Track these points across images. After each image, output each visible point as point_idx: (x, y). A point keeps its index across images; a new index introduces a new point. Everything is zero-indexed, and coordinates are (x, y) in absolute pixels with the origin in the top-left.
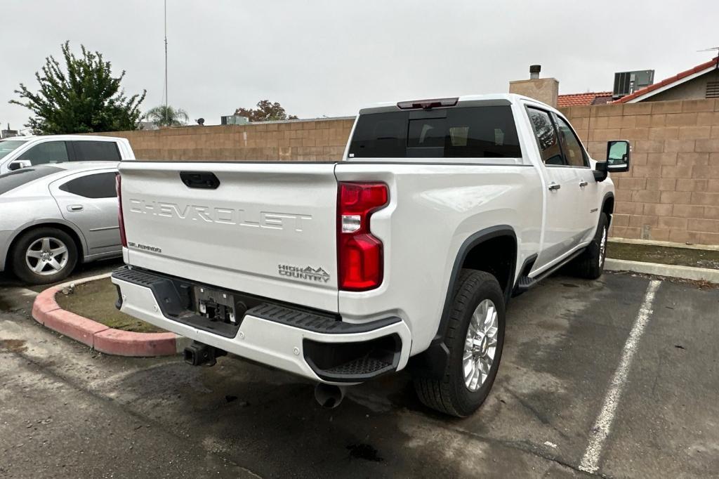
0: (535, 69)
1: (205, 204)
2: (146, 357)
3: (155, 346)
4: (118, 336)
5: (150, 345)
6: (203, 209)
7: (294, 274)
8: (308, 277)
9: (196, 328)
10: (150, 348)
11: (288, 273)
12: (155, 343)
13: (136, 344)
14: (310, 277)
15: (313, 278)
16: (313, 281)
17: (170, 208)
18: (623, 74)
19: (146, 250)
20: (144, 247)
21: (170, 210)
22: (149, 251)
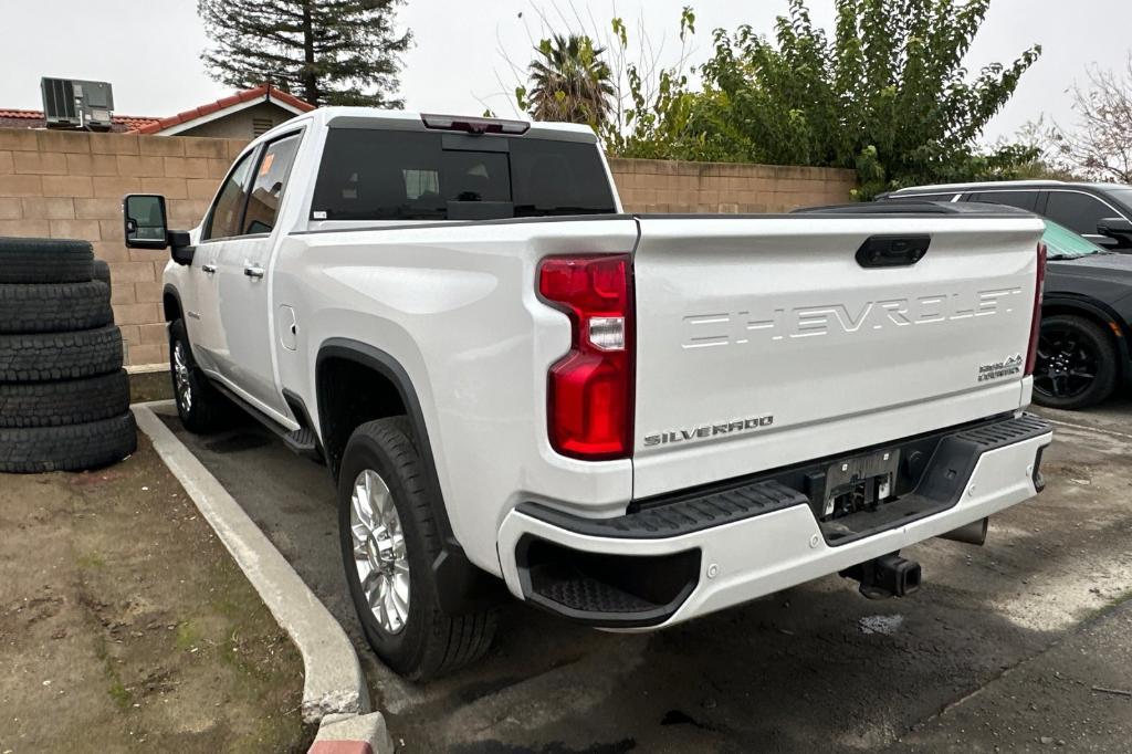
1: (900, 295)
6: (898, 305)
7: (992, 374)
8: (1004, 373)
9: (895, 527)
11: (989, 376)
17: (824, 316)
18: (58, 82)
19: (719, 435)
20: (716, 430)
21: (825, 321)
22: (728, 434)
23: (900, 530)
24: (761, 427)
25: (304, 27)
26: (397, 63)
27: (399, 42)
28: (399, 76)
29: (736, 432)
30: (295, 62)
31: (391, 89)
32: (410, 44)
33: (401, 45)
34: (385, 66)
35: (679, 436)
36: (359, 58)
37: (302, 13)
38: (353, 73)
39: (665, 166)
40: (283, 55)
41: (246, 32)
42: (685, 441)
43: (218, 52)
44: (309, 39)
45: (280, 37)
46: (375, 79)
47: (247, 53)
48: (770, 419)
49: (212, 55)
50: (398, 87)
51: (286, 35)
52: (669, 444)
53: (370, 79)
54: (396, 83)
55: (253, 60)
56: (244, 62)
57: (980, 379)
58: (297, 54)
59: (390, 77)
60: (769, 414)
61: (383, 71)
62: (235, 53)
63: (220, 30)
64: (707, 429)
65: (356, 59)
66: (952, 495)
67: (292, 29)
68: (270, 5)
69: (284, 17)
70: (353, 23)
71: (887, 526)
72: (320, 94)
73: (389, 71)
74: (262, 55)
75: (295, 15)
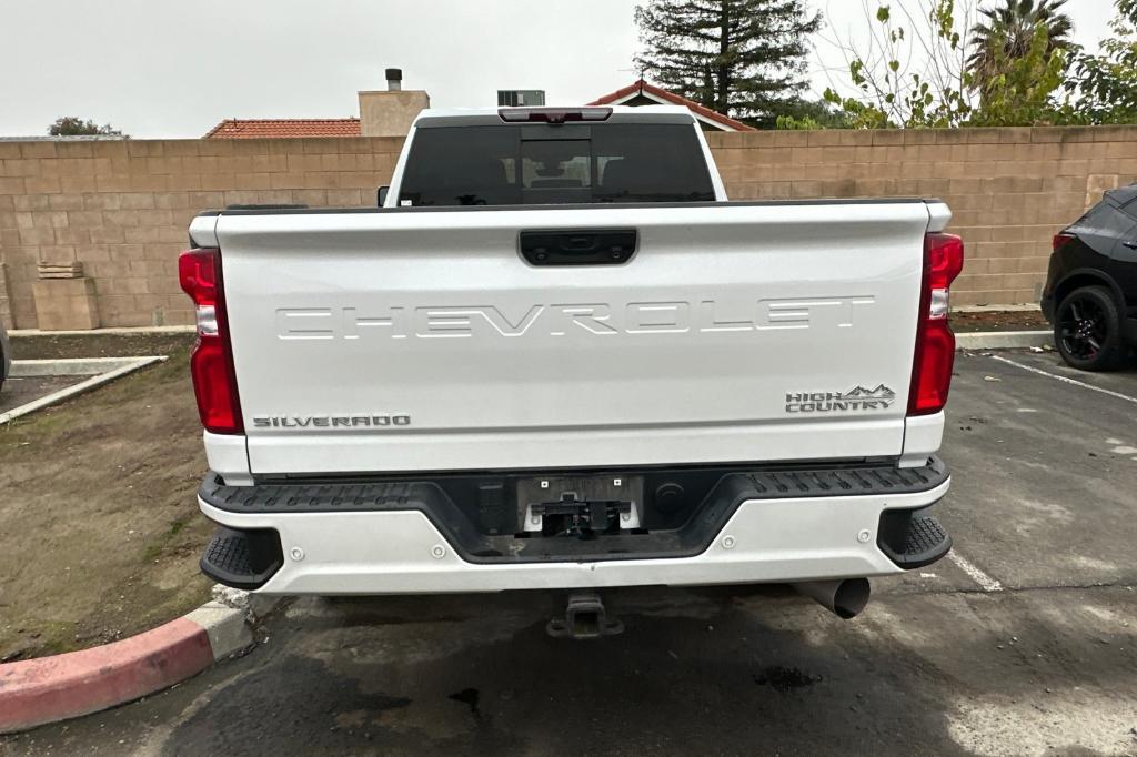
0: (394, 75)
2: (147, 697)
3: (163, 664)
4: (30, 676)
5: (153, 665)
6: (590, 310)
7: (820, 405)
8: (850, 406)
10: (152, 672)
11: (810, 407)
12: (164, 657)
13: (111, 677)
14: (855, 406)
15: (860, 406)
16: (860, 411)
17: (464, 317)
18: (508, 93)
19: (341, 427)
20: (336, 421)
21: (467, 323)
22: (353, 428)
23: (587, 566)
24: (399, 426)
25: (722, 23)
26: (806, 45)
27: (810, 24)
28: (809, 58)
29: (361, 426)
30: (710, 55)
31: (800, 70)
32: (821, 24)
33: (812, 27)
34: (793, 50)
35: (291, 422)
36: (767, 45)
37: (719, 9)
38: (764, 61)
39: (1012, 133)
40: (701, 50)
41: (670, 33)
42: (298, 428)
43: (646, 54)
44: (725, 33)
45: (699, 35)
46: (786, 63)
47: (670, 52)
48: (407, 419)
49: (640, 56)
50: (807, 69)
51: (703, 31)
52: (281, 428)
53: (781, 64)
54: (805, 65)
55: (675, 57)
56: (668, 60)
57: (788, 409)
58: (714, 48)
59: (798, 60)
60: (404, 414)
61: (793, 54)
62: (659, 53)
63: (652, 34)
64: (326, 419)
65: (765, 46)
66: (697, 540)
67: (710, 25)
68: (690, 5)
69: (705, 15)
70: (766, 12)
71: (569, 557)
72: (731, 81)
73: (797, 54)
74: (681, 52)
75: (714, 11)
